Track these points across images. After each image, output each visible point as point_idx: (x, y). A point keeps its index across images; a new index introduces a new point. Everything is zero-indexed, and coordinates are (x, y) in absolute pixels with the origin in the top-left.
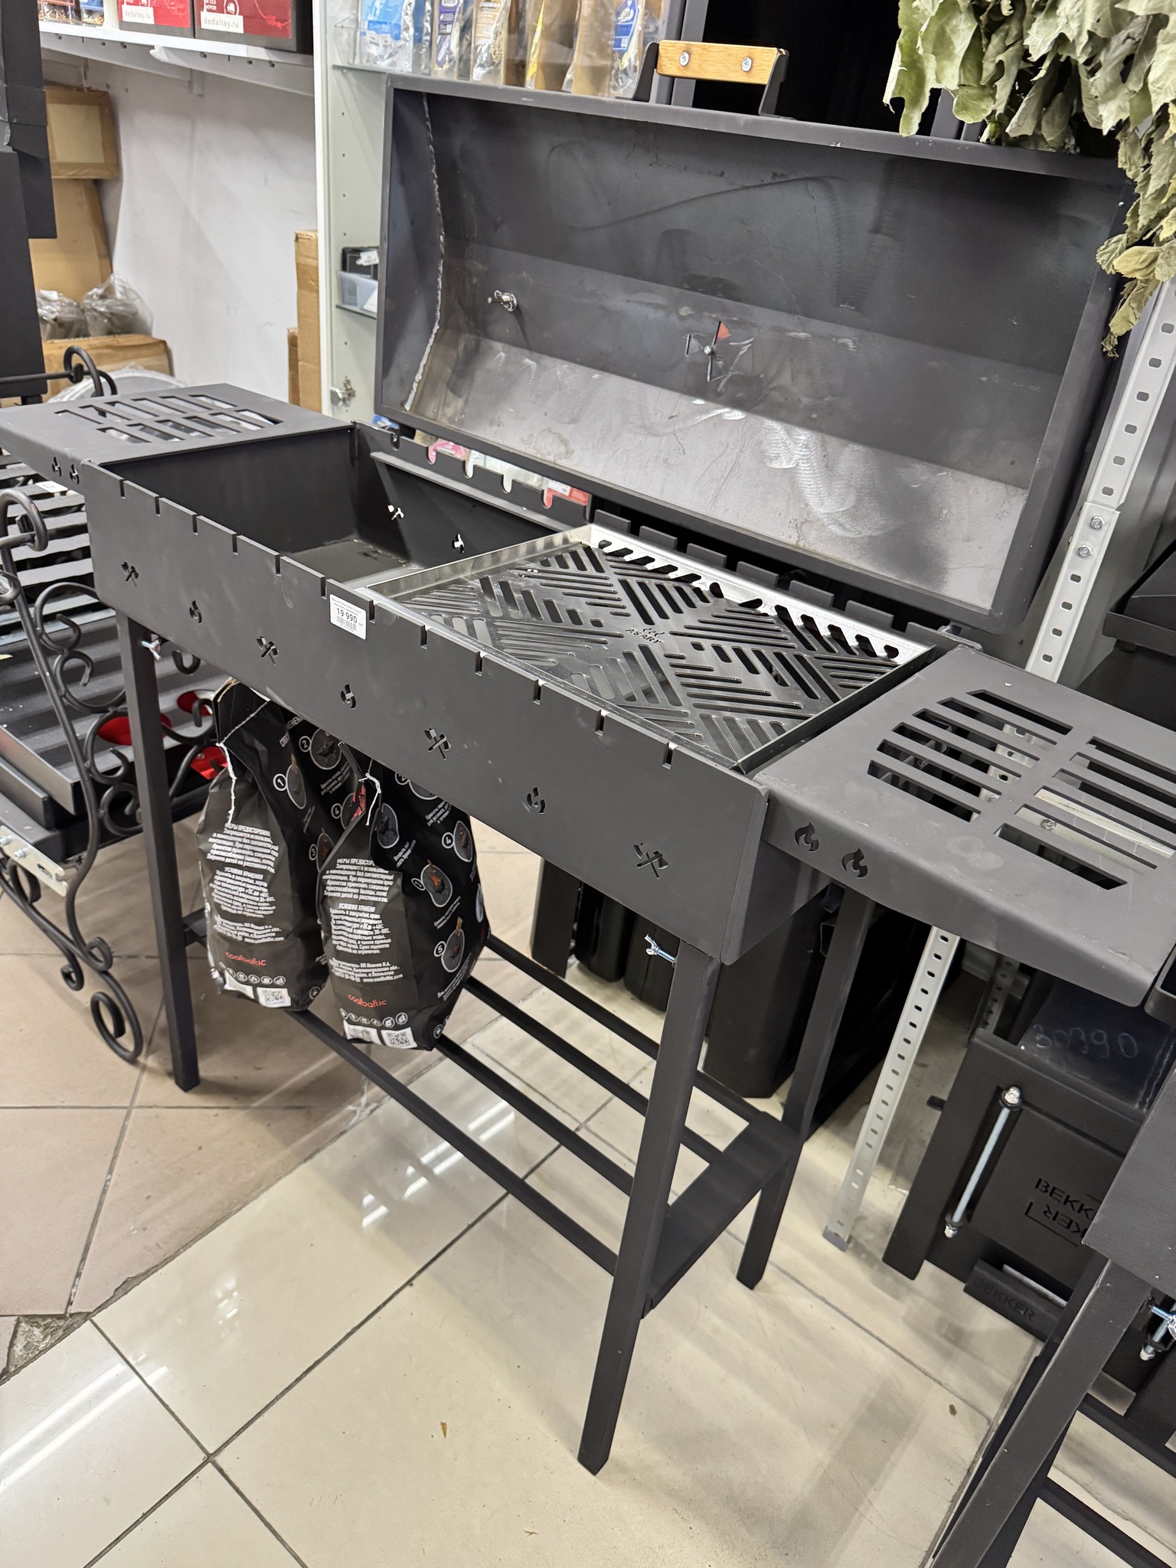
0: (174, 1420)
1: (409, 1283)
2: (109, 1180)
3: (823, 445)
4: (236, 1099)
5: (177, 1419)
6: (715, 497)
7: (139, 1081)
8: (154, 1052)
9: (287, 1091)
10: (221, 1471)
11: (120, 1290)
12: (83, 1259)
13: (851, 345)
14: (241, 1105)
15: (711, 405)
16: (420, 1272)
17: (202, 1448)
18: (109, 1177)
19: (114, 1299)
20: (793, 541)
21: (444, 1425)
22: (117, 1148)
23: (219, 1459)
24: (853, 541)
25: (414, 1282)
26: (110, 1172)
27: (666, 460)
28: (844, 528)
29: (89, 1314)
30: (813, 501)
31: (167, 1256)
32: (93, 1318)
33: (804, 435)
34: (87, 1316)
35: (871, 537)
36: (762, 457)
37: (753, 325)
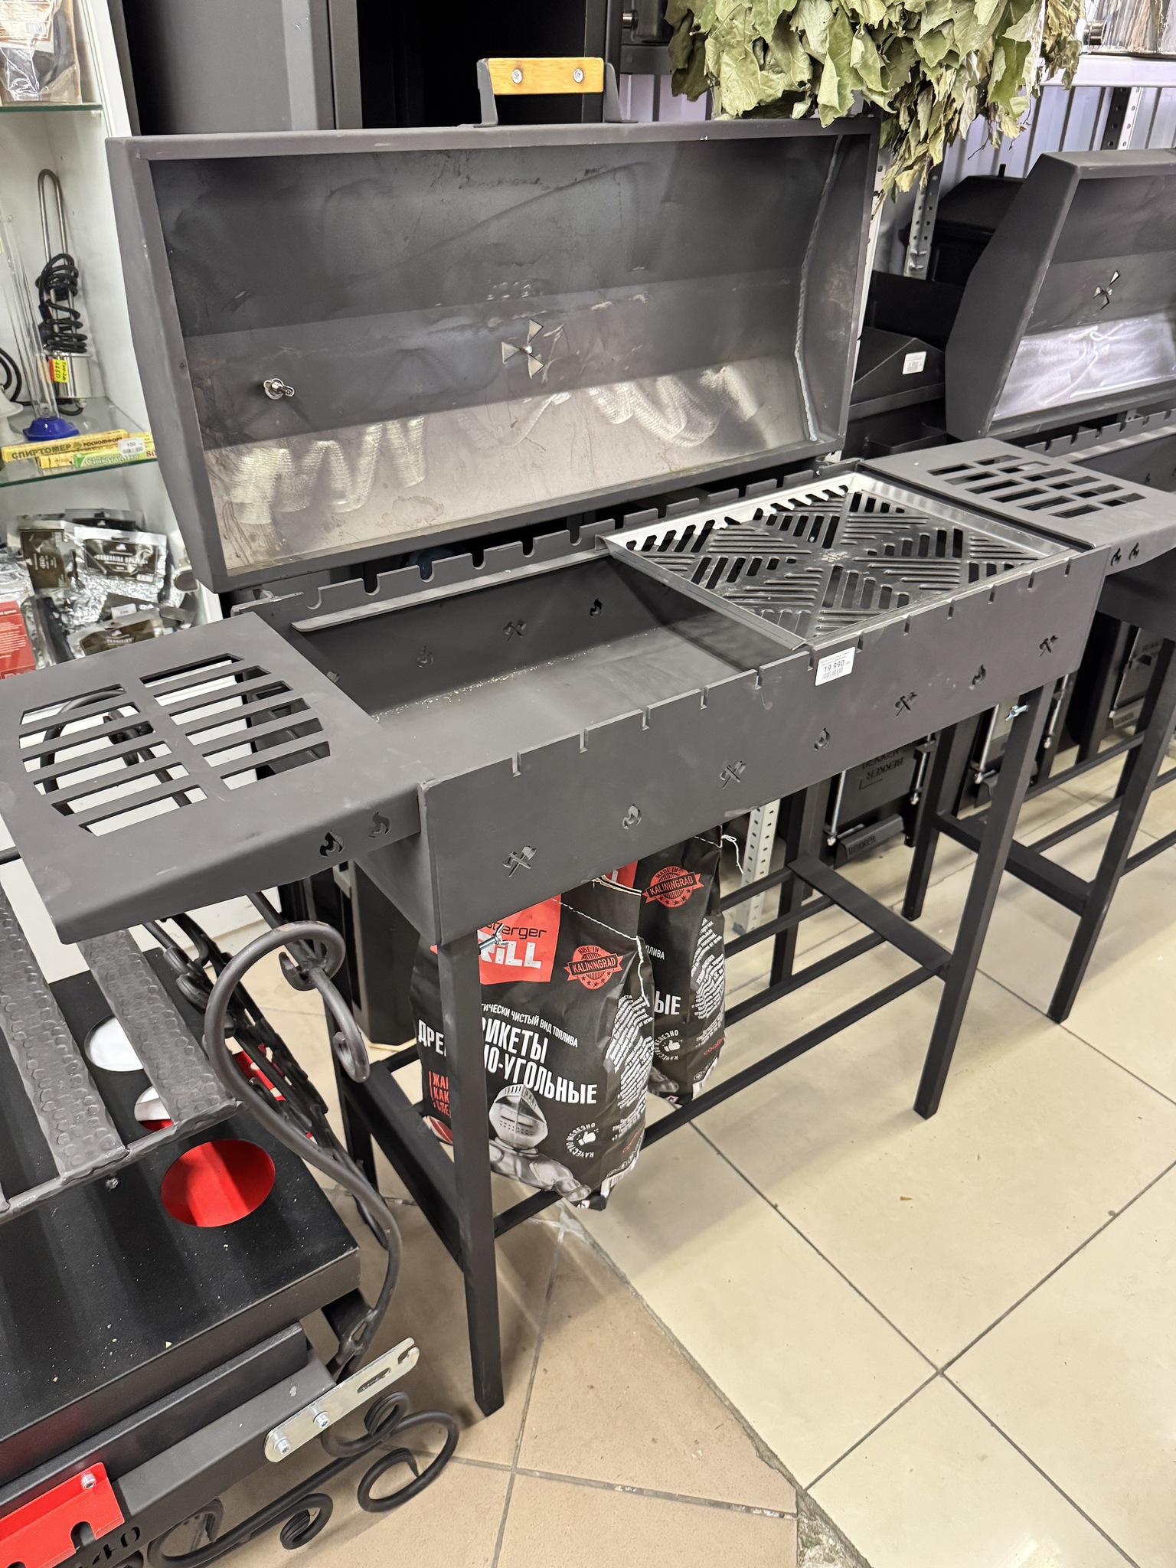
0: (908, 1404)
1: (775, 1207)
2: (623, 1488)
3: (641, 387)
4: (524, 1349)
5: (907, 1401)
6: (593, 471)
7: (469, 1462)
8: (424, 1446)
9: (525, 1296)
10: (949, 1364)
11: (771, 1464)
12: (729, 1506)
13: (642, 298)
14: (535, 1345)
15: (539, 398)
16: (764, 1197)
17: (931, 1379)
18: (619, 1489)
19: (781, 1469)
20: (667, 470)
21: (902, 1199)
22: (577, 1481)
23: (940, 1365)
24: (702, 446)
25: (774, 1204)
26: (611, 1487)
27: (534, 465)
28: (692, 441)
29: (797, 1494)
30: (660, 433)
31: (732, 1417)
32: (804, 1488)
33: (624, 388)
34: (802, 1495)
35: (710, 437)
36: (604, 419)
37: (561, 312)
